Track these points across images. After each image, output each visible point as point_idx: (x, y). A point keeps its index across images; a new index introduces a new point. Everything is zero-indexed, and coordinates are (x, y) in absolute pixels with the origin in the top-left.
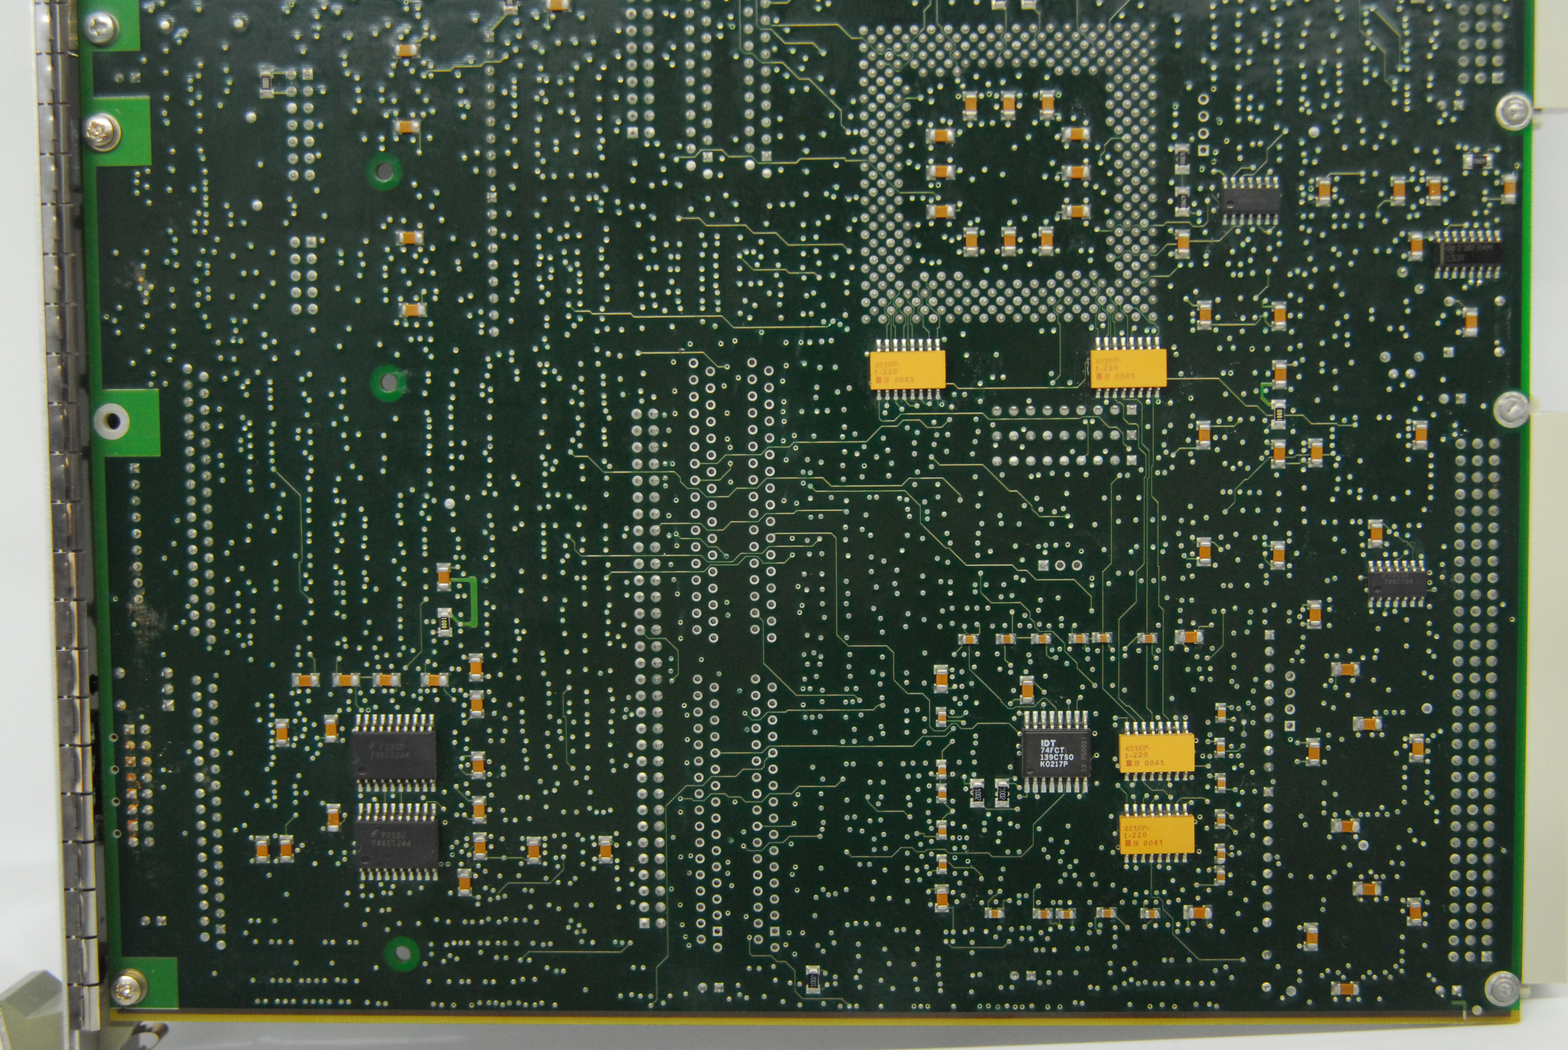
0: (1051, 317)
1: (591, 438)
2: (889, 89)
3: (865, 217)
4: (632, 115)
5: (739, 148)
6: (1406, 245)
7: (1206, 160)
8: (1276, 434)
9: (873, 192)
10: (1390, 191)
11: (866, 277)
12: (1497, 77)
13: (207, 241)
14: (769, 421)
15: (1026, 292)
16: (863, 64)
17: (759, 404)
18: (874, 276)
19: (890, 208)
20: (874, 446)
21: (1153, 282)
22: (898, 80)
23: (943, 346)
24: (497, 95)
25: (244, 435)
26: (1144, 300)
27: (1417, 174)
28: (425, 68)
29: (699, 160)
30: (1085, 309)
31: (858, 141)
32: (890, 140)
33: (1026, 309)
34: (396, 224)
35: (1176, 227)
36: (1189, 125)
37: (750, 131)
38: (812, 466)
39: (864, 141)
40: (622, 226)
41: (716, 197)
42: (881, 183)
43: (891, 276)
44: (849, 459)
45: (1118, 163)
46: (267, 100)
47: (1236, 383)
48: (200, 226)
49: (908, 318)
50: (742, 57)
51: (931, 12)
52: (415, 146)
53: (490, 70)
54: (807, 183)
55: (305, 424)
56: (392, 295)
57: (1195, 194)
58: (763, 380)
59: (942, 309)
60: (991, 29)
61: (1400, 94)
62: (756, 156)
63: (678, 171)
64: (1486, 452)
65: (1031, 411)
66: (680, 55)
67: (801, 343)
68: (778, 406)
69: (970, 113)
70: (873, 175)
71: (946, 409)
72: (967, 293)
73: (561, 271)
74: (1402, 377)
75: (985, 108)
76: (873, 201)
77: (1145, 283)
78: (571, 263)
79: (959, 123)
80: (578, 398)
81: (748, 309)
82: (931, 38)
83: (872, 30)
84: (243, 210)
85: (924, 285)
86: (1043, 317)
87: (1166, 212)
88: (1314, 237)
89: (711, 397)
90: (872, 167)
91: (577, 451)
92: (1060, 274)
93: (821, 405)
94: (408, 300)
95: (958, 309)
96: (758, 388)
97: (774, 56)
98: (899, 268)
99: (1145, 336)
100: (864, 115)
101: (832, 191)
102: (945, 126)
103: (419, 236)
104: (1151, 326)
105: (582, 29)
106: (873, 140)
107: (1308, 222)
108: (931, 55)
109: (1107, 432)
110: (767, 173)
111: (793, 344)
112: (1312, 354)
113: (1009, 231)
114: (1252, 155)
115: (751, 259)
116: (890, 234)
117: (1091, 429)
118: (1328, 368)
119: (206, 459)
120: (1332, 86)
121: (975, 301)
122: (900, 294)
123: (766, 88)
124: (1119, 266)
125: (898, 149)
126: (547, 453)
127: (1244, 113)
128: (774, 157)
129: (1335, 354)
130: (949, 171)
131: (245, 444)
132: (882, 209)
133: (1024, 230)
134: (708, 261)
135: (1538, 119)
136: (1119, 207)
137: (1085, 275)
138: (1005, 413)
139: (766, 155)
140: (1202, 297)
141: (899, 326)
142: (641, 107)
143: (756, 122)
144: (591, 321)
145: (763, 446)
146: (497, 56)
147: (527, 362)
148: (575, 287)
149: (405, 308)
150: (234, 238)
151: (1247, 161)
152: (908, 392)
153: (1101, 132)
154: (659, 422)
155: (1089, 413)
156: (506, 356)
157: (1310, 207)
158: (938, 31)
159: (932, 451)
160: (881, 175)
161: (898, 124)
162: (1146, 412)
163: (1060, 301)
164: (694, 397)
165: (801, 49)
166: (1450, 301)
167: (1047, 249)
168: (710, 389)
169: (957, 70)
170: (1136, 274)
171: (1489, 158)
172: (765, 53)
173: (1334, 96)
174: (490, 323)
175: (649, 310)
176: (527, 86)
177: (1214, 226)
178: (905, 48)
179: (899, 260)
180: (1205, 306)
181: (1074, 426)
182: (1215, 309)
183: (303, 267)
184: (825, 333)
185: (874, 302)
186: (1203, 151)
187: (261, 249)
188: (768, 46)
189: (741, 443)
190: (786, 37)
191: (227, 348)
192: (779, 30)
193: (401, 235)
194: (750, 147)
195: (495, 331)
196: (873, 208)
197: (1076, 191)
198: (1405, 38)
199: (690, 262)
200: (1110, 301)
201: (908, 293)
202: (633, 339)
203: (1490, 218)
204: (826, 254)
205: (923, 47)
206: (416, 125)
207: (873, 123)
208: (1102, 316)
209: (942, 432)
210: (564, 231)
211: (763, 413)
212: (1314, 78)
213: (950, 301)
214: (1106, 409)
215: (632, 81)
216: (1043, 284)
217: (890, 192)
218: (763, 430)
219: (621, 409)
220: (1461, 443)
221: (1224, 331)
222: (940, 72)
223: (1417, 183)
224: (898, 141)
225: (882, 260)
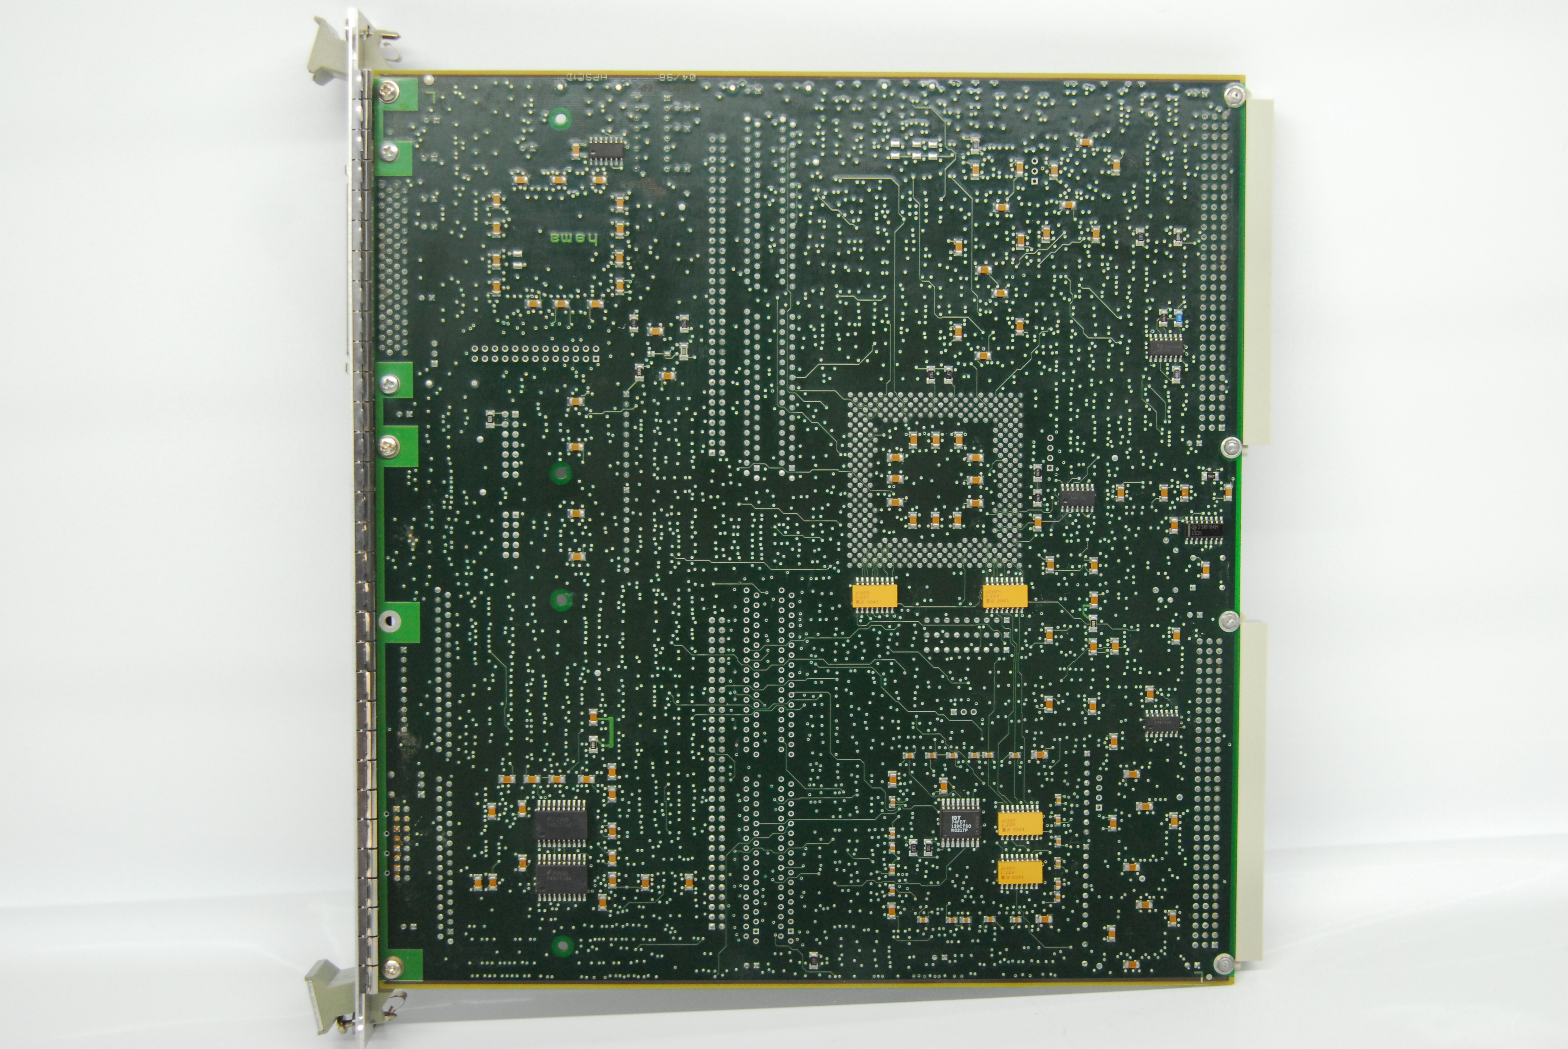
0: (960, 565)
1: (684, 634)
2: (865, 430)
3: (850, 505)
4: (712, 442)
5: (775, 463)
6: (1168, 525)
7: (1051, 474)
8: (1091, 635)
9: (855, 490)
10: (1159, 493)
11: (850, 540)
12: (1222, 428)
13: (452, 514)
14: (792, 625)
15: (945, 550)
16: (850, 414)
17: (785, 615)
18: (855, 540)
19: (865, 500)
20: (855, 640)
21: (1020, 545)
22: (870, 425)
23: (896, 582)
24: (630, 430)
25: (472, 630)
26: (1014, 555)
27: (1175, 484)
28: (587, 412)
29: (751, 470)
30: (980, 560)
31: (847, 460)
32: (865, 460)
33: (945, 560)
34: (568, 506)
35: (1033, 513)
36: (1041, 454)
37: (782, 453)
38: (817, 652)
39: (850, 460)
40: (705, 509)
41: (762, 492)
42: (860, 485)
43: (865, 540)
44: (839, 648)
45: (1000, 475)
46: (490, 430)
47: (1068, 605)
48: (448, 504)
49: (875, 565)
50: (779, 409)
51: (890, 385)
52: (580, 459)
53: (626, 414)
54: (816, 484)
55: (510, 624)
56: (565, 548)
57: (1045, 494)
58: (788, 600)
59: (895, 560)
60: (926, 395)
61: (1165, 437)
62: (786, 468)
63: (739, 476)
64: (1214, 646)
65: (947, 620)
66: (741, 408)
67: (811, 579)
68: (797, 616)
69: (913, 445)
70: (855, 480)
71: (897, 619)
72: (910, 550)
73: (667, 535)
74: (1165, 602)
75: (922, 442)
76: (855, 495)
77: (1015, 546)
78: (674, 530)
79: (906, 450)
80: (677, 611)
81: (779, 559)
82: (890, 400)
83: (856, 395)
84: (474, 495)
85: (884, 545)
86: (955, 565)
87: (1028, 504)
88: (1114, 520)
89: (757, 610)
90: (855, 475)
91: (675, 642)
92: (965, 540)
93: (823, 616)
94: (575, 550)
95: (905, 560)
96: (785, 605)
97: (797, 409)
98: (870, 535)
99: (1015, 577)
100: (850, 445)
101: (831, 489)
102: (898, 452)
103: (582, 513)
104: (1018, 571)
105: (683, 392)
106: (855, 460)
107: (1111, 511)
108: (890, 410)
109: (992, 633)
110: (792, 478)
111: (807, 579)
112: (1113, 588)
113: (935, 514)
114: (1079, 471)
115: (782, 529)
116: (865, 515)
117: (984, 631)
118: (1122, 596)
119: (448, 645)
120: (1125, 432)
121: (915, 555)
122: (870, 551)
123: (792, 428)
124: (1000, 535)
125: (870, 465)
126: (657, 643)
127: (1074, 447)
128: (797, 469)
129: (1127, 589)
130: (901, 479)
131: (473, 636)
132: (860, 500)
133: (943, 513)
134: (756, 530)
135: (1245, 451)
136: (1000, 500)
137: (980, 541)
138: (932, 622)
139: (792, 468)
140: (1048, 554)
141: (870, 570)
142: (717, 438)
143: (786, 448)
144: (686, 565)
145: (787, 640)
146: (631, 406)
147: (646, 588)
148: (676, 544)
149: (572, 556)
150: (468, 512)
151: (1076, 475)
152: (875, 609)
153: (990, 457)
154: (725, 625)
155: (982, 622)
156: (633, 585)
157: (1112, 502)
158: (895, 396)
159: (888, 643)
160: (860, 480)
161: (870, 450)
162: (1015, 622)
163: (965, 556)
164: (746, 610)
165: (813, 406)
166: (1193, 557)
167: (957, 525)
168: (756, 606)
169: (905, 419)
170: (1010, 540)
171: (1217, 474)
172: (792, 407)
173: (1127, 437)
174: (624, 565)
175: (720, 559)
176: (649, 425)
177: (1056, 512)
178: (875, 405)
179: (870, 530)
180: (1050, 559)
181: (972, 629)
182: (1056, 561)
183: (511, 530)
184: (825, 573)
185: (855, 555)
186: (1050, 469)
187: (485, 519)
188: (794, 403)
189: (774, 637)
190: (805, 398)
191: (463, 578)
192: (801, 394)
193: (571, 512)
194: (782, 463)
195: (627, 570)
196: (855, 500)
197: (975, 492)
198: (1168, 404)
199: (745, 530)
200: (994, 556)
201: (875, 550)
202: (710, 576)
203: (1217, 510)
204: (826, 526)
205: (885, 405)
206: (581, 446)
207: (855, 450)
208: (990, 565)
209: (894, 632)
210: (669, 511)
211: (788, 620)
212: (1115, 427)
213: (900, 555)
214: (992, 619)
215: (712, 422)
216: (955, 546)
217: (865, 490)
218: (788, 630)
219: (702, 617)
220: (1200, 641)
221: (1062, 574)
222: (895, 420)
223: (1175, 488)
224: (870, 460)
225: (860, 530)
